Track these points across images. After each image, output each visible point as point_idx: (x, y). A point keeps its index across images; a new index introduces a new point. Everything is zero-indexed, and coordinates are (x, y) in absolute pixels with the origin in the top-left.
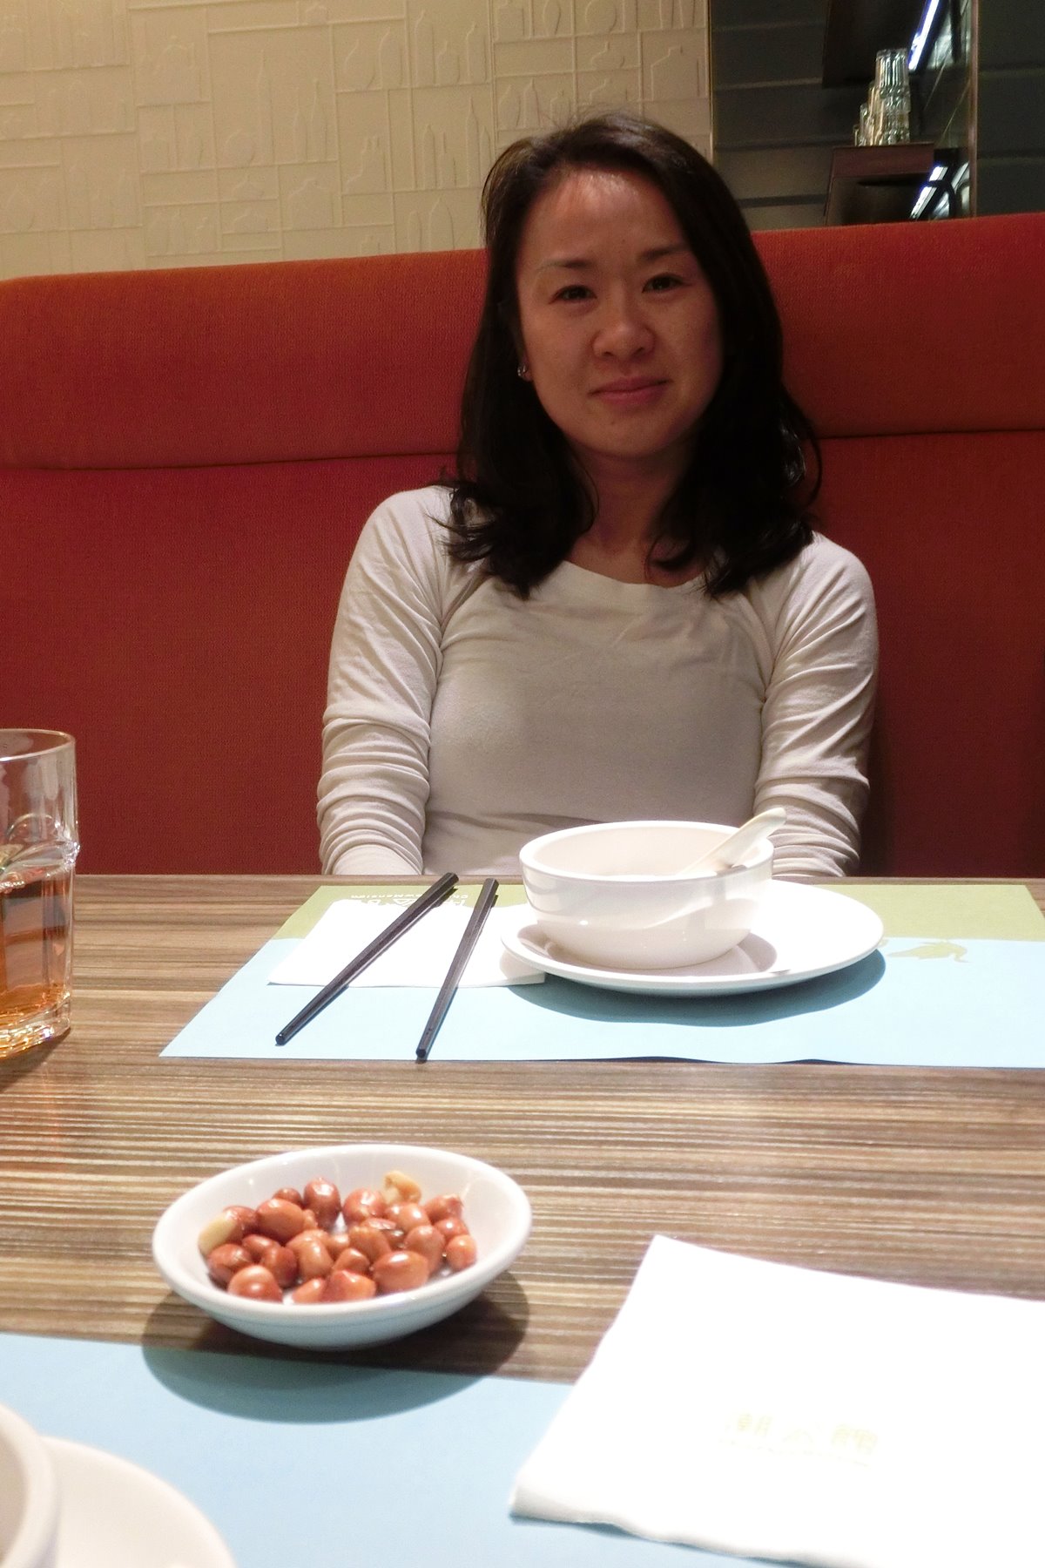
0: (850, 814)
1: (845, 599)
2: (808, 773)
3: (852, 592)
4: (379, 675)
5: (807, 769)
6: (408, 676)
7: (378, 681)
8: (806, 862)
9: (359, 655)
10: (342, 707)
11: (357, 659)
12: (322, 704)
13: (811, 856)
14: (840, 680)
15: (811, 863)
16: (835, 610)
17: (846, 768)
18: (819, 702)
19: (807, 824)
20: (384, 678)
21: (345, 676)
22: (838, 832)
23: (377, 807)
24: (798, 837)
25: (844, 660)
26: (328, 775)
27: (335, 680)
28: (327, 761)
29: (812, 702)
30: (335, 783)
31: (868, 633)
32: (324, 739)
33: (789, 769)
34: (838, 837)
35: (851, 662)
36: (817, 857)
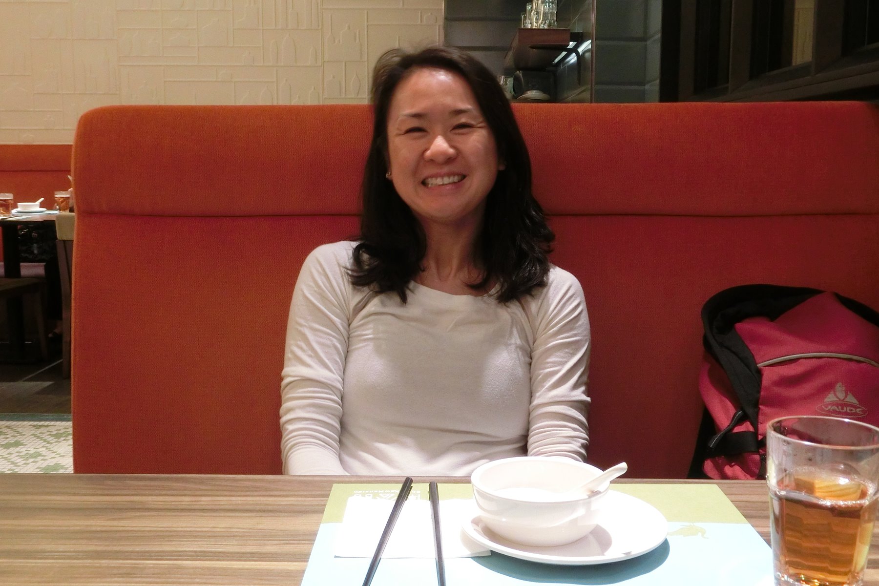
0: (584, 419)
1: (573, 301)
2: (563, 399)
3: (576, 297)
4: (310, 353)
5: (562, 397)
6: (326, 353)
7: (310, 356)
8: (567, 447)
9: (300, 340)
10: (292, 371)
11: (299, 343)
12: (281, 367)
13: (570, 443)
14: (573, 346)
15: (570, 447)
16: (568, 308)
17: (580, 395)
18: (565, 360)
19: (565, 426)
20: (313, 355)
21: (293, 353)
22: (581, 429)
23: (310, 424)
24: (562, 433)
25: (575, 335)
26: (285, 406)
27: (288, 355)
28: (283, 399)
29: (561, 360)
30: (289, 410)
31: (585, 319)
32: (282, 387)
33: (552, 397)
34: (581, 432)
35: (579, 336)
36: (571, 444)
